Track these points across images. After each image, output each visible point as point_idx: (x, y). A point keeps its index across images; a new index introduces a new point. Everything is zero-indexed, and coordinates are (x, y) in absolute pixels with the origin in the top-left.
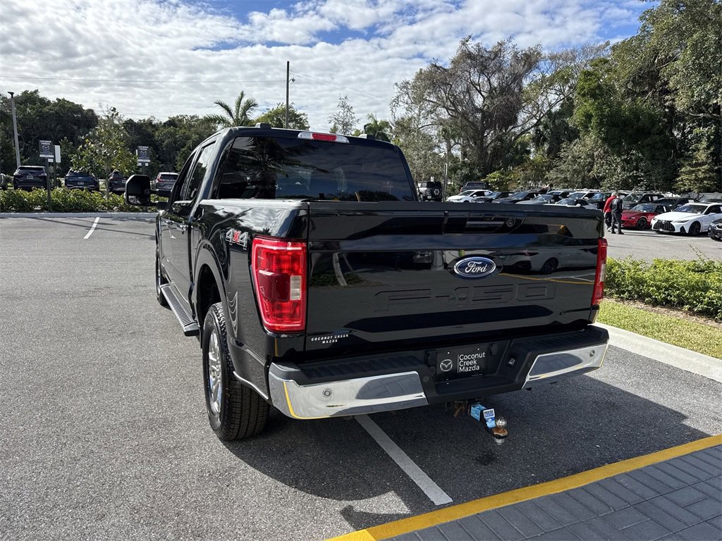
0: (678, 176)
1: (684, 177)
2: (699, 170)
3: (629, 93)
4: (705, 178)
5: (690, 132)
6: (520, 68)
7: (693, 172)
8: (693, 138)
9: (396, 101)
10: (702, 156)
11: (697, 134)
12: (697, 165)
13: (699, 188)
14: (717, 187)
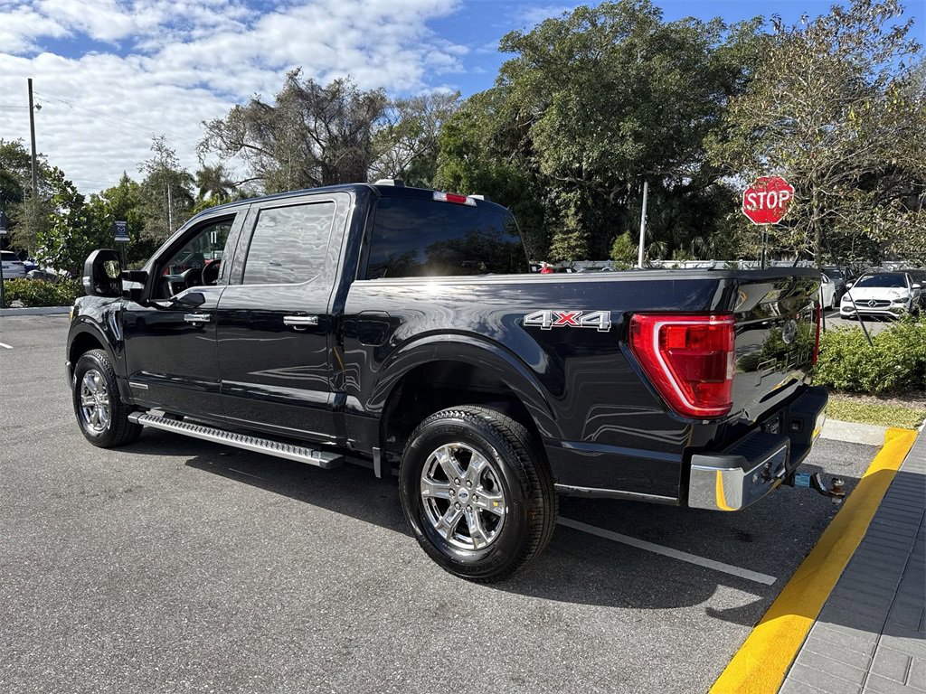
0: (552, 244)
1: (558, 245)
2: (571, 238)
3: (493, 152)
4: (577, 246)
5: (557, 197)
6: (363, 114)
7: (565, 239)
8: (560, 204)
9: (205, 144)
10: (571, 222)
11: (565, 200)
12: (568, 232)
13: (572, 256)
14: (589, 254)
